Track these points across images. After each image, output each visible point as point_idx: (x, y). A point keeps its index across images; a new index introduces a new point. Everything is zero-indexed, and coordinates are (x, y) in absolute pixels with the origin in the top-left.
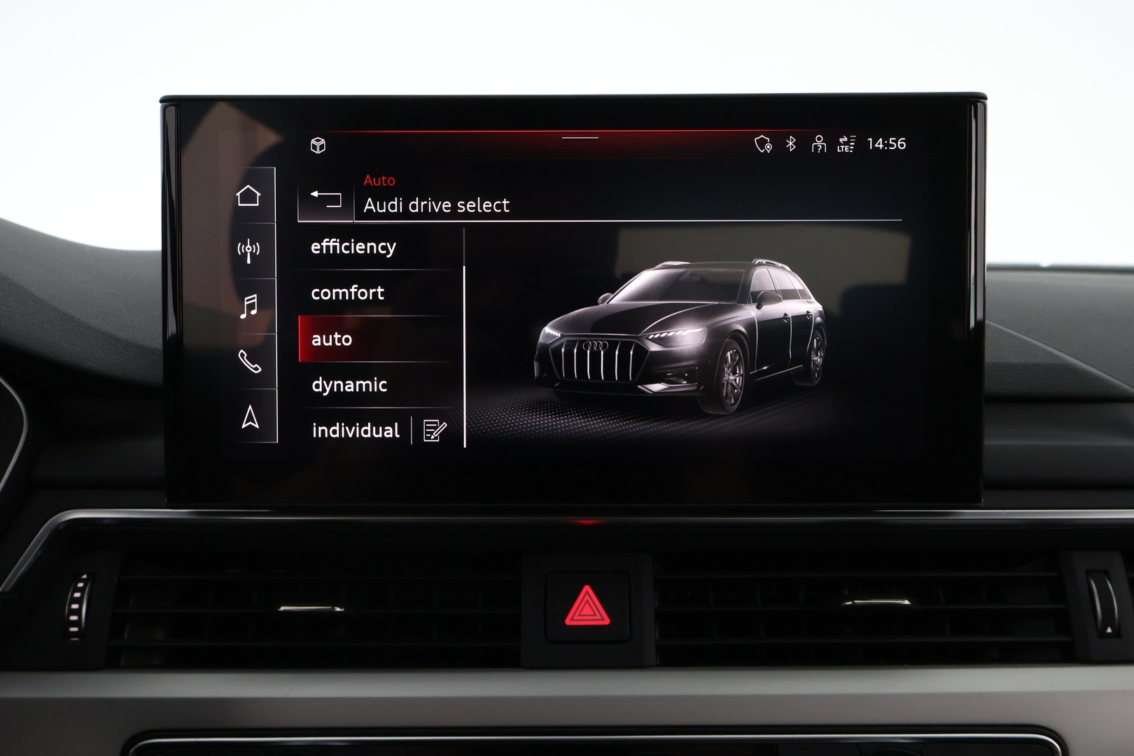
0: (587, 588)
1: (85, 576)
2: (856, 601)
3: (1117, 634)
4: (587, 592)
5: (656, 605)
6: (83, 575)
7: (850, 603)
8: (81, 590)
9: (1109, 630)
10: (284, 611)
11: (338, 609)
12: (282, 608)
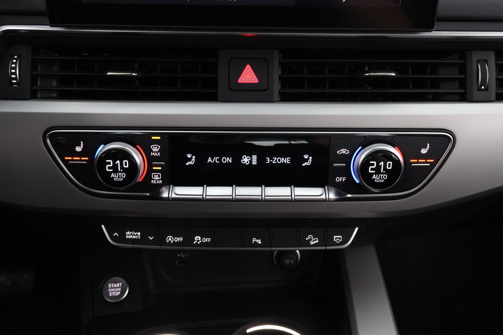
0: (248, 66)
1: (16, 57)
2: (370, 74)
3: (486, 89)
4: (248, 68)
5: (280, 73)
6: (15, 56)
7: (368, 74)
8: (15, 63)
9: (483, 87)
10: (110, 75)
11: (134, 74)
12: (109, 74)
